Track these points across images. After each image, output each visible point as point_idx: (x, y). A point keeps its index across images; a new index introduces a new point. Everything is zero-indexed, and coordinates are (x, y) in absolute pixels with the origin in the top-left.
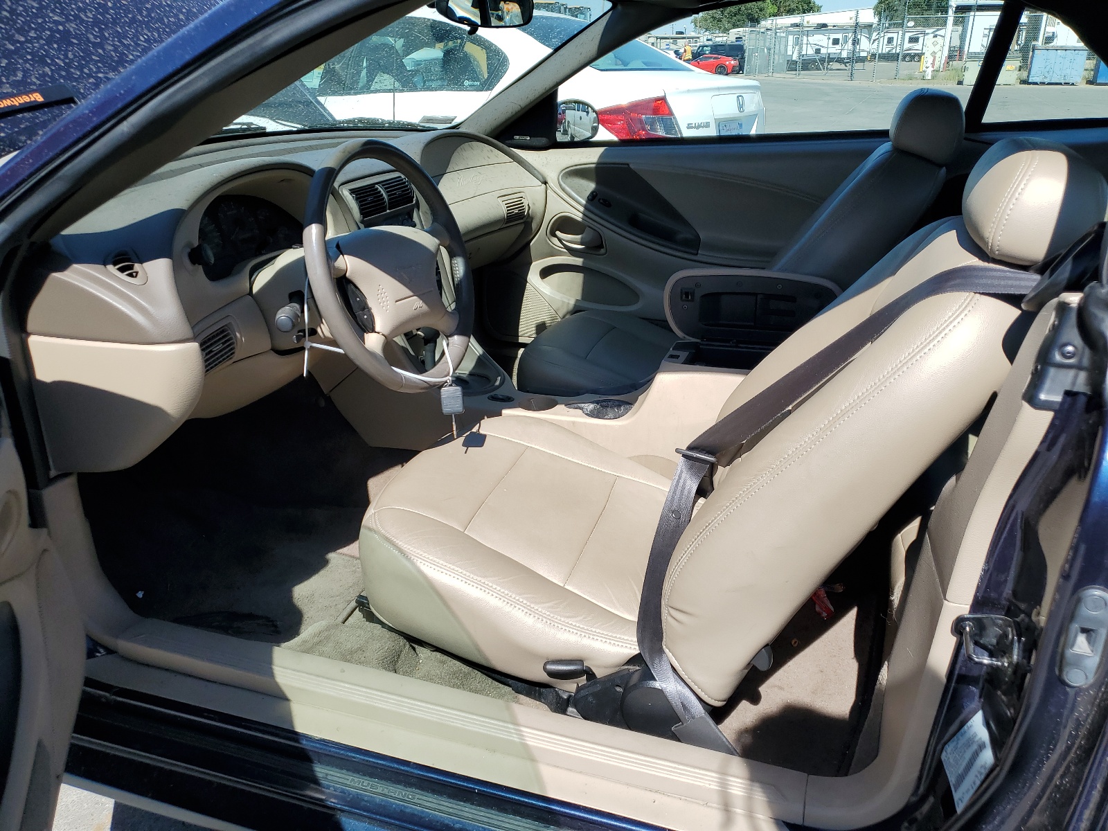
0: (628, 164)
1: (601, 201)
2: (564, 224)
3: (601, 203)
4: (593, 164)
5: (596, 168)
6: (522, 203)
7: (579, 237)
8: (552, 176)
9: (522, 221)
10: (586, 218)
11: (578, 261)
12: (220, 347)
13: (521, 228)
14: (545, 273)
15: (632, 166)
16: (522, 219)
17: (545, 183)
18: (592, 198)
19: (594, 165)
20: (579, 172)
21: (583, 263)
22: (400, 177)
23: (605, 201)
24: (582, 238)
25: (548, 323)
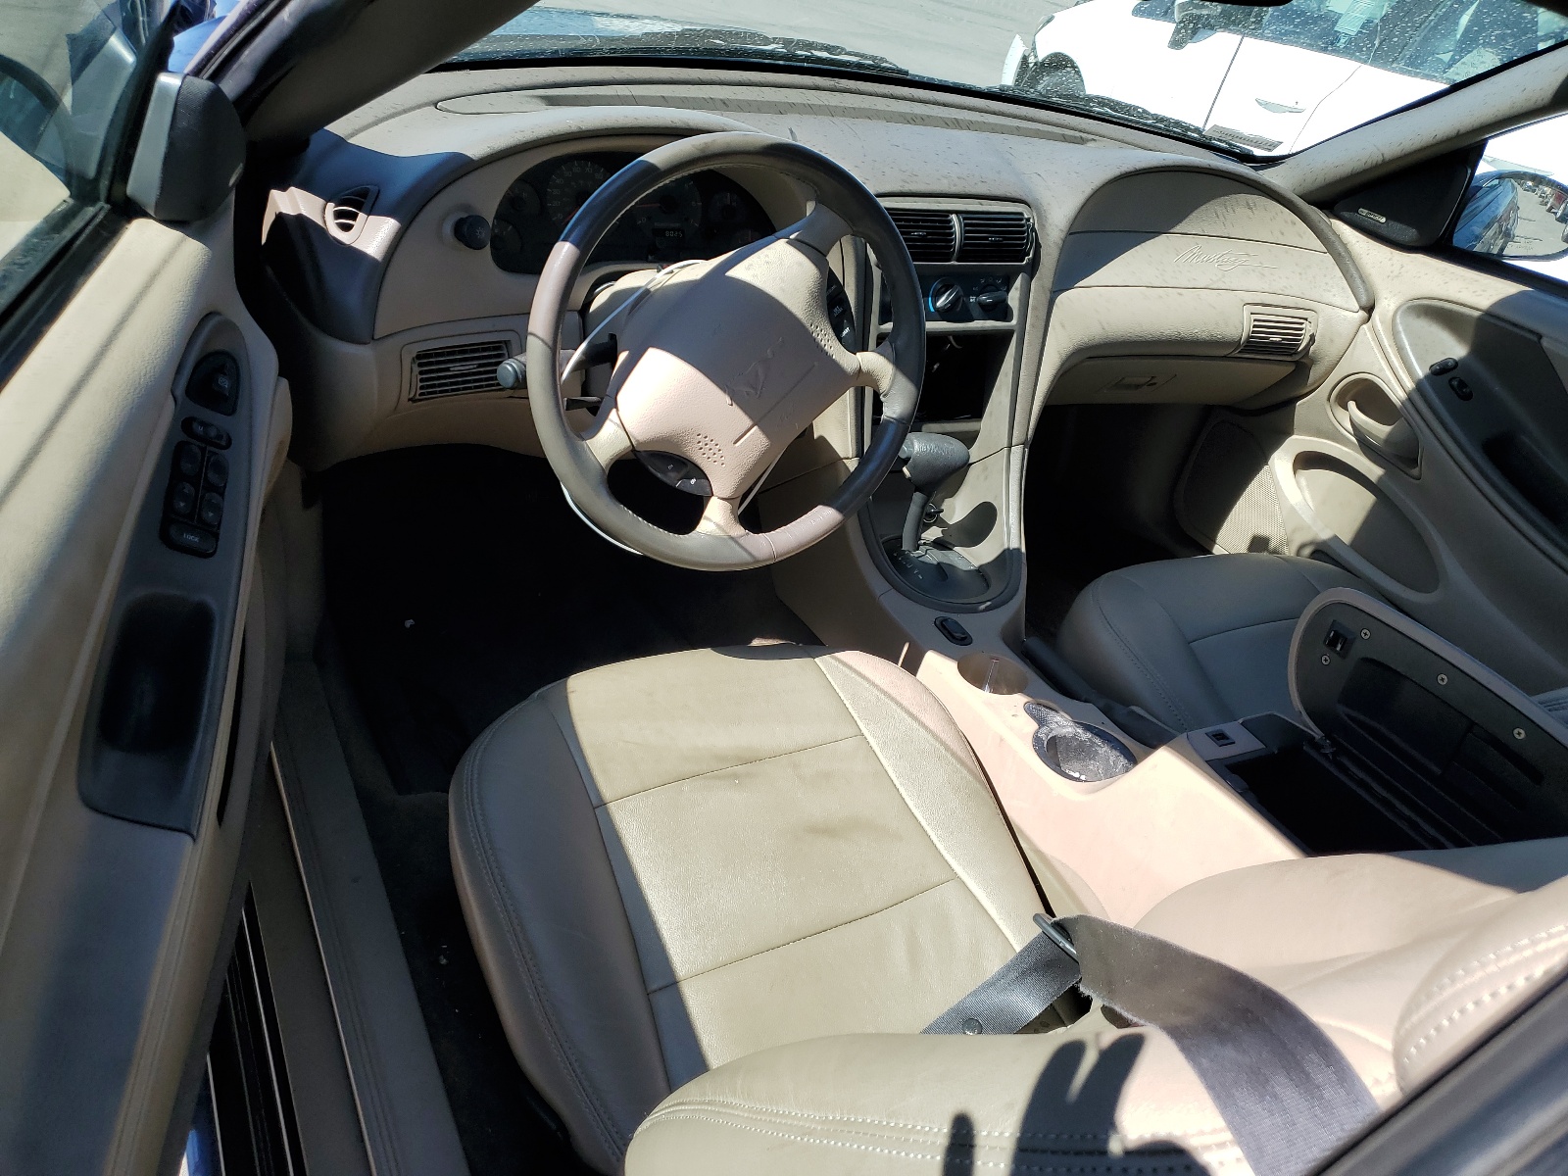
0: (1540, 337)
1: (1455, 383)
2: (1366, 395)
3: (1452, 387)
4: (1478, 310)
5: (1479, 319)
6: (1301, 329)
7: (1387, 429)
8: (1387, 304)
9: (1289, 359)
10: (1409, 406)
11: (1374, 471)
12: (471, 366)
13: (1287, 370)
14: (1308, 461)
15: (1545, 343)
16: (1291, 355)
17: (1370, 309)
18: (1442, 371)
19: (1477, 314)
20: (1442, 315)
21: (1380, 479)
22: (1021, 214)
23: (1462, 384)
24: (1390, 434)
25: (1272, 545)
